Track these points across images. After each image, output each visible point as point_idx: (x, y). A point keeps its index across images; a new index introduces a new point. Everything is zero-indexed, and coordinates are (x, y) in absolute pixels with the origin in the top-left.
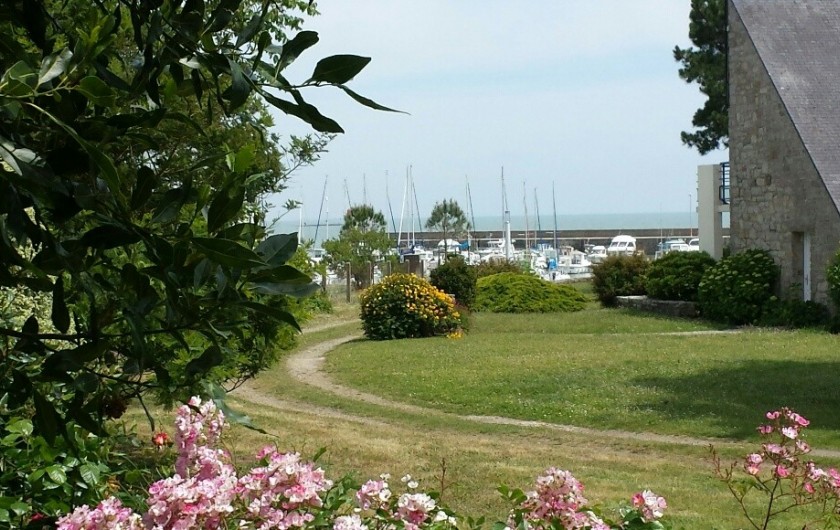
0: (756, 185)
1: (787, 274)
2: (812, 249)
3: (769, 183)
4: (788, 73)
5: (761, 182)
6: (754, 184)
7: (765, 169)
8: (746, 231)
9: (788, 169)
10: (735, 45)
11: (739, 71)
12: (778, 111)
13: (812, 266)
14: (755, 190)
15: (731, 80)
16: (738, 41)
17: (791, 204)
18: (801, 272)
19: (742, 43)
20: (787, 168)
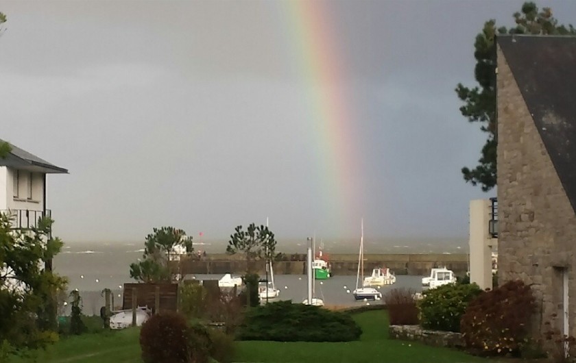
0: (521, 220)
1: (549, 307)
2: (570, 285)
3: (532, 218)
4: (551, 115)
5: (525, 217)
6: (519, 220)
7: (529, 206)
8: (512, 265)
9: (549, 207)
10: (503, 87)
11: (506, 110)
12: (540, 151)
13: (569, 301)
14: (520, 226)
15: (499, 119)
16: (506, 83)
17: (552, 240)
18: (561, 307)
19: (509, 85)
20: (547, 206)
